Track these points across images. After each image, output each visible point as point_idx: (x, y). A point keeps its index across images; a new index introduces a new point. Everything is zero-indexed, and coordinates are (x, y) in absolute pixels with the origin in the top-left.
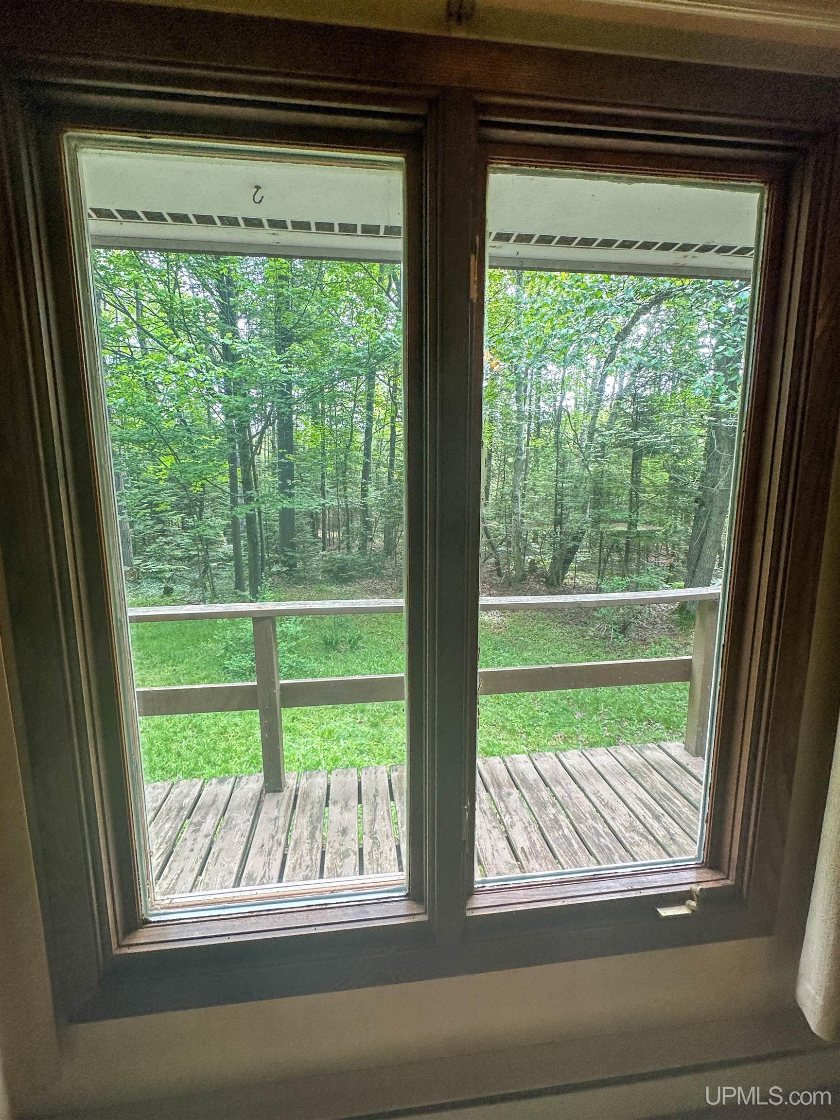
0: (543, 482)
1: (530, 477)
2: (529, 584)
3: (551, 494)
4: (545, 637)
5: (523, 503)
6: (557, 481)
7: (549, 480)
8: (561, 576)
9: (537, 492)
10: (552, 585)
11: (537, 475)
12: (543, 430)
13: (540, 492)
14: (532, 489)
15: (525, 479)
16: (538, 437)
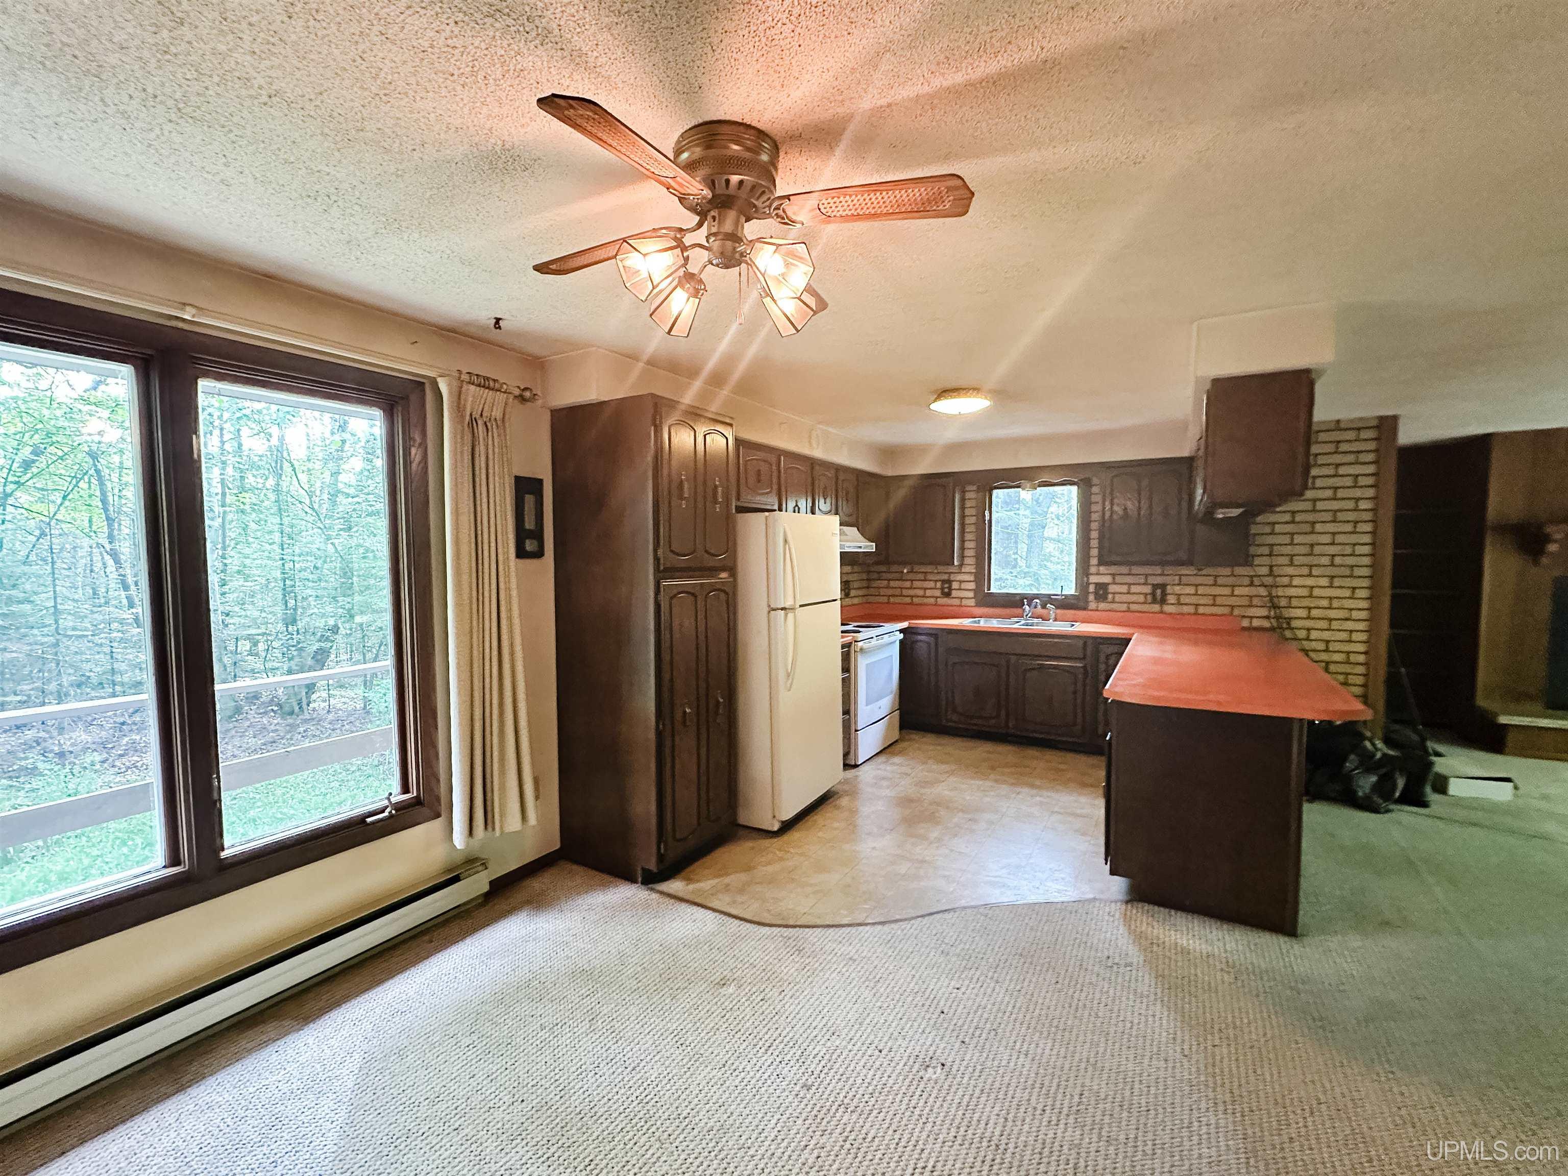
0: (259, 562)
1: (232, 553)
2: (248, 719)
3: (276, 580)
4: (285, 785)
5: (223, 594)
6: (283, 559)
7: (269, 558)
8: (304, 700)
9: (248, 576)
10: (292, 713)
11: (247, 551)
12: (250, 480)
13: (254, 575)
14: (239, 572)
15: (223, 557)
16: (243, 489)
